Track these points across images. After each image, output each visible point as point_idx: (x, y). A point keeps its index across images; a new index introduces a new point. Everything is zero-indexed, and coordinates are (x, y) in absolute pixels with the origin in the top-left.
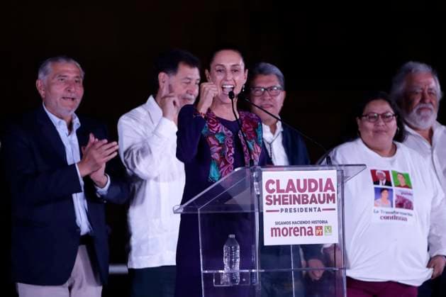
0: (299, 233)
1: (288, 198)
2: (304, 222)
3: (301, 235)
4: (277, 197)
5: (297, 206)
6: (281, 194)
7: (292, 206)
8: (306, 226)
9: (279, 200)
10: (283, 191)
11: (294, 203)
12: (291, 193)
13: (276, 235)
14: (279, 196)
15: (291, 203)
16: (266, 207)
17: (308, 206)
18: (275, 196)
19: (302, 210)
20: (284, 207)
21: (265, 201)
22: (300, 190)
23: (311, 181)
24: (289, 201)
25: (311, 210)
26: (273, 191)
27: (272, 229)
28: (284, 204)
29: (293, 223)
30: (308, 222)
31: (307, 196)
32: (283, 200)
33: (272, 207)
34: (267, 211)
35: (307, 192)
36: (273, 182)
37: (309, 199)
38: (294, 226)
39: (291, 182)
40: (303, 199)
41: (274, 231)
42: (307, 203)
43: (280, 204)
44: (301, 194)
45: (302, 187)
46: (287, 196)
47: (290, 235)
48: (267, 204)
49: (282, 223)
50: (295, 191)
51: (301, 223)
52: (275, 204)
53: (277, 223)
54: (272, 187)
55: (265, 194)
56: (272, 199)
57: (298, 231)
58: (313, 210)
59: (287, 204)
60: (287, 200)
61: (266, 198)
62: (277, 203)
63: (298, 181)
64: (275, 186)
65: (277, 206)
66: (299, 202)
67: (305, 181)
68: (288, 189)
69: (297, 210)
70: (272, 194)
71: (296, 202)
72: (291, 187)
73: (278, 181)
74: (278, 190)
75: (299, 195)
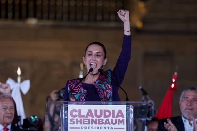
1: (88, 121)
4: (79, 120)
5: (94, 125)
6: (82, 118)
7: (91, 126)
9: (80, 121)
10: (84, 116)
11: (92, 124)
12: (90, 118)
14: (81, 119)
15: (89, 124)
16: (69, 126)
17: (103, 126)
18: (77, 119)
19: (98, 128)
20: (84, 126)
21: (69, 122)
22: (96, 116)
23: (105, 111)
24: (88, 122)
25: (105, 128)
26: (76, 116)
28: (84, 124)
31: (102, 120)
32: (84, 122)
33: (75, 126)
34: (71, 128)
35: (102, 117)
36: (76, 111)
37: (104, 122)
39: (90, 111)
42: (102, 123)
43: (81, 124)
44: (98, 118)
45: (98, 114)
46: (87, 119)
48: (71, 123)
50: (93, 116)
52: (77, 124)
54: (74, 114)
55: (70, 117)
56: (75, 121)
58: (107, 128)
59: (87, 124)
60: (87, 121)
61: (71, 120)
62: (79, 123)
63: (96, 111)
64: (77, 113)
65: (79, 125)
66: (96, 123)
67: (101, 111)
68: (88, 115)
69: (94, 128)
70: (75, 118)
71: (94, 123)
72: (90, 114)
73: (80, 111)
74: (80, 116)
75: (96, 119)
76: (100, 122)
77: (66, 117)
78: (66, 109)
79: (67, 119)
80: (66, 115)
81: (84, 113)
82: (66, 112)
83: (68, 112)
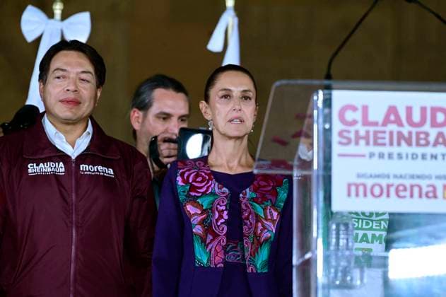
0: (408, 193)
1: (387, 136)
2: (419, 177)
3: (412, 196)
4: (362, 133)
5: (404, 148)
6: (372, 129)
7: (395, 150)
8: (423, 183)
9: (367, 138)
10: (376, 124)
11: (399, 144)
12: (393, 127)
13: (357, 195)
14: (368, 132)
15: (391, 144)
16: (336, 149)
17: (429, 150)
18: (357, 132)
19: (414, 157)
20: (377, 150)
21: (335, 138)
22: (411, 123)
23: (435, 110)
24: (387, 141)
25: (434, 157)
26: (354, 123)
27: (349, 186)
28: (376, 144)
29: (395, 176)
30: (429, 177)
31: (427, 134)
32: (376, 138)
33: (351, 149)
34: (341, 155)
35: (427, 127)
36: (354, 109)
37: (432, 139)
38: (397, 182)
39: (392, 110)
40: (418, 139)
41: (353, 189)
42: (427, 144)
43: (368, 143)
44: (414, 130)
45: (416, 117)
46: (384, 132)
47: (388, 195)
48: (340, 143)
49: (371, 176)
50: (401, 124)
51: (412, 177)
52: (357, 143)
53: (359, 176)
54: (350, 116)
55: (337, 126)
56: (352, 136)
57: (405, 189)
58: (440, 157)
59: (384, 145)
60: (384, 138)
61: (341, 134)
62: (362, 142)
63: (409, 110)
64: (358, 116)
65: (362, 148)
66: (409, 143)
67: (423, 110)
68: (386, 121)
69: (404, 156)
70: (352, 129)
71: (403, 143)
72: (392, 118)
73: (365, 109)
74: (366, 122)
75: (410, 133)
76: (422, 140)
77: (327, 126)
78: (328, 103)
79: (330, 130)
80: (328, 119)
81: (377, 115)
82: (327, 111)
83: (330, 113)
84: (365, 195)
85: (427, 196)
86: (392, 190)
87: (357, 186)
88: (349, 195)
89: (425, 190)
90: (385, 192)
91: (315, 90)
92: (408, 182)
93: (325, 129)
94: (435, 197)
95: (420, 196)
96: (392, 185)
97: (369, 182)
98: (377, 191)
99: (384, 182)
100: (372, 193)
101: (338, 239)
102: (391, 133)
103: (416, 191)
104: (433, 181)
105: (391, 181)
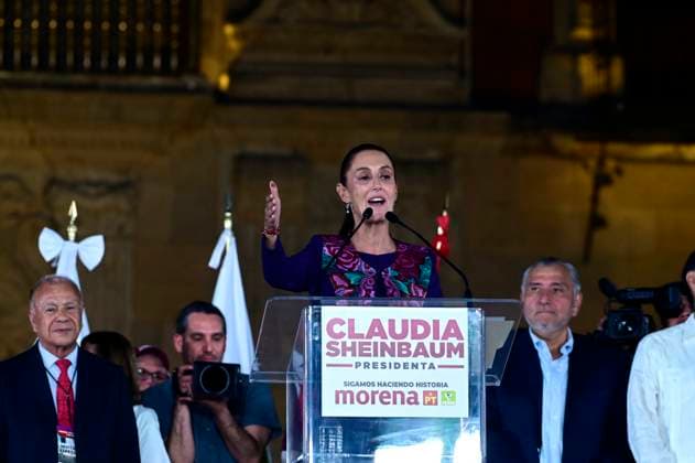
0: (391, 400)
1: (372, 347)
2: (401, 384)
3: (395, 403)
4: (349, 345)
5: (388, 359)
6: (357, 341)
7: (379, 360)
8: (405, 390)
9: (353, 349)
10: (361, 336)
11: (383, 355)
12: (377, 339)
13: (345, 402)
14: (354, 344)
15: (376, 355)
16: (325, 360)
17: (410, 360)
18: (344, 344)
19: (397, 366)
20: (363, 360)
21: (324, 350)
22: (394, 335)
23: (415, 323)
24: (372, 352)
25: (415, 366)
26: (342, 335)
27: (337, 393)
28: (361, 355)
29: (379, 384)
30: (411, 384)
31: (409, 345)
32: (361, 349)
33: (339, 359)
34: (329, 365)
35: (408, 339)
36: (342, 323)
37: (413, 349)
38: (381, 389)
39: (376, 323)
40: (400, 350)
41: (341, 396)
42: (409, 354)
43: (354, 355)
44: (396, 341)
45: (398, 330)
46: (369, 344)
47: (373, 402)
48: (328, 354)
49: (357, 384)
50: (384, 337)
51: (395, 384)
52: (344, 355)
53: (346, 384)
54: (337, 329)
55: (326, 338)
56: (340, 347)
57: (389, 397)
58: (420, 366)
59: (369, 355)
60: (369, 349)
61: (329, 346)
62: (349, 353)
63: (392, 322)
64: (345, 328)
65: (349, 359)
66: (393, 355)
67: (405, 322)
68: (371, 334)
69: (388, 365)
70: (339, 341)
71: (386, 353)
72: (376, 330)
73: (351, 322)
74: (352, 335)
75: (393, 344)
76: (404, 351)
77: (317, 338)
78: (317, 317)
79: (320, 342)
80: (318, 331)
81: (362, 327)
82: (316, 324)
83: (320, 326)
84: (352, 402)
85: (409, 403)
86: (377, 397)
87: (345, 393)
88: (337, 402)
89: (407, 396)
90: (370, 399)
91: (305, 305)
92: (391, 390)
93: (314, 341)
94: (416, 403)
95: (403, 403)
96: (377, 392)
97: (356, 390)
98: (363, 398)
99: (369, 390)
100: (359, 400)
101: (327, 442)
102: (376, 344)
103: (399, 396)
104: (414, 389)
105: (375, 389)
